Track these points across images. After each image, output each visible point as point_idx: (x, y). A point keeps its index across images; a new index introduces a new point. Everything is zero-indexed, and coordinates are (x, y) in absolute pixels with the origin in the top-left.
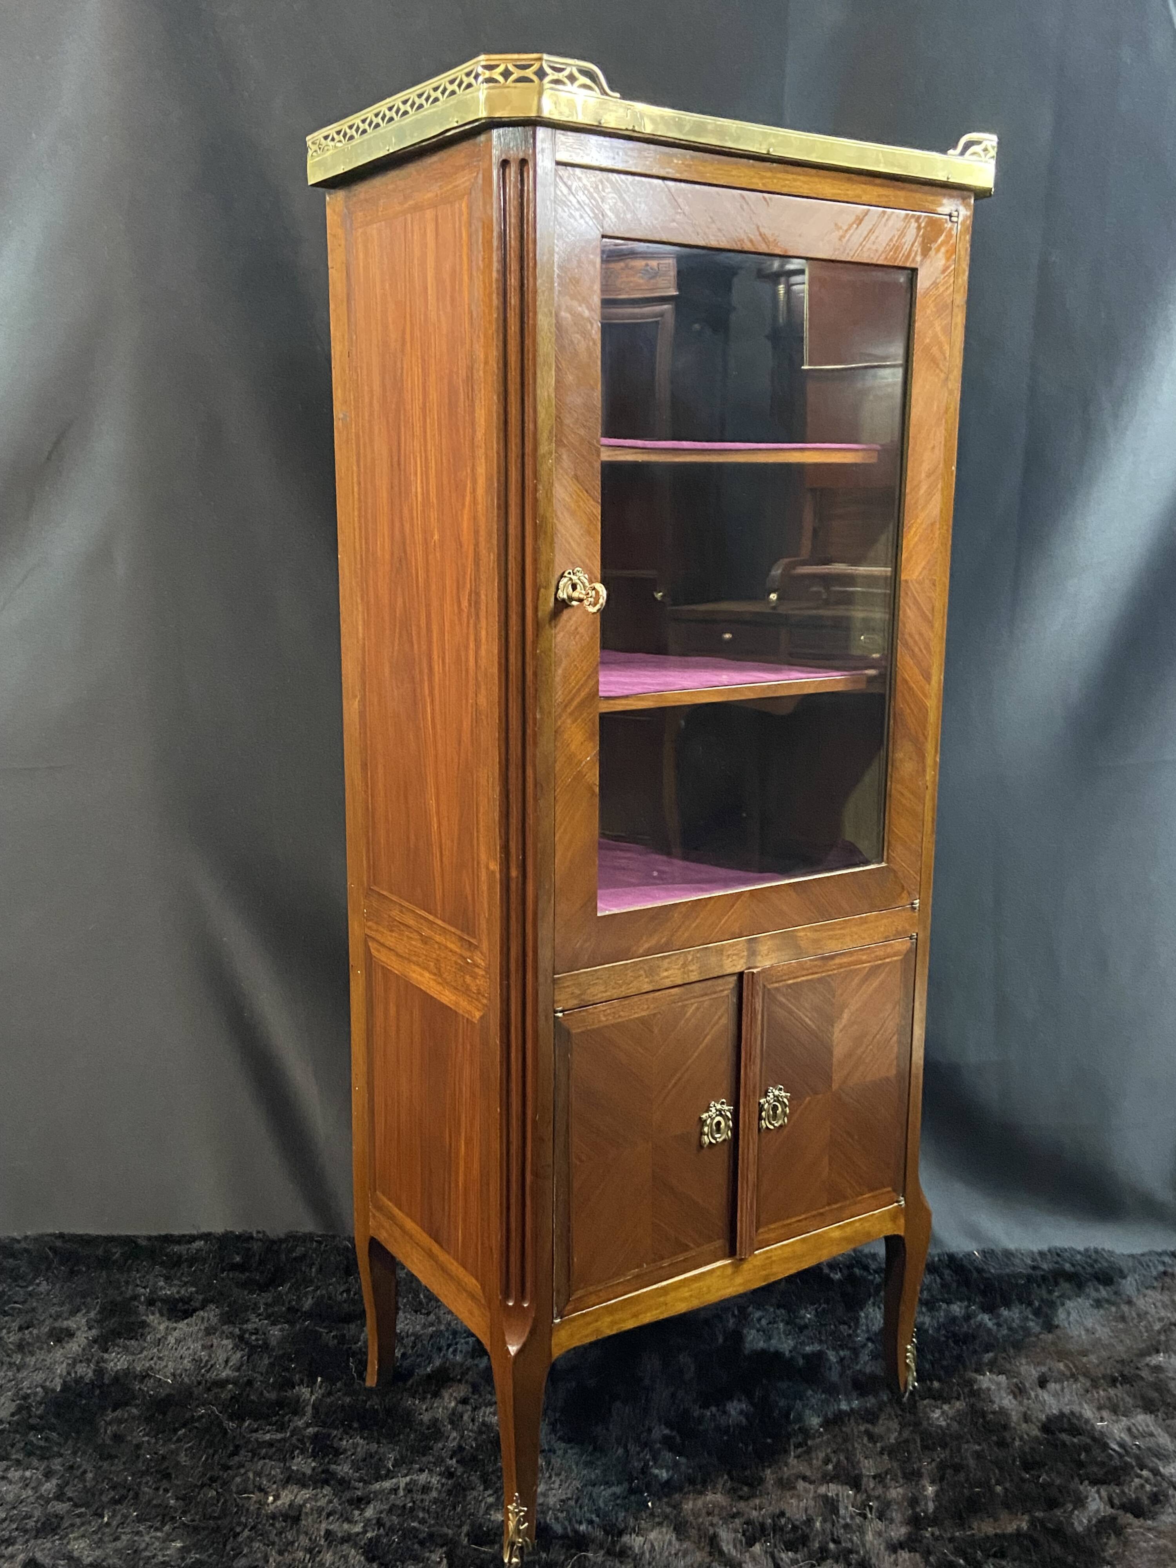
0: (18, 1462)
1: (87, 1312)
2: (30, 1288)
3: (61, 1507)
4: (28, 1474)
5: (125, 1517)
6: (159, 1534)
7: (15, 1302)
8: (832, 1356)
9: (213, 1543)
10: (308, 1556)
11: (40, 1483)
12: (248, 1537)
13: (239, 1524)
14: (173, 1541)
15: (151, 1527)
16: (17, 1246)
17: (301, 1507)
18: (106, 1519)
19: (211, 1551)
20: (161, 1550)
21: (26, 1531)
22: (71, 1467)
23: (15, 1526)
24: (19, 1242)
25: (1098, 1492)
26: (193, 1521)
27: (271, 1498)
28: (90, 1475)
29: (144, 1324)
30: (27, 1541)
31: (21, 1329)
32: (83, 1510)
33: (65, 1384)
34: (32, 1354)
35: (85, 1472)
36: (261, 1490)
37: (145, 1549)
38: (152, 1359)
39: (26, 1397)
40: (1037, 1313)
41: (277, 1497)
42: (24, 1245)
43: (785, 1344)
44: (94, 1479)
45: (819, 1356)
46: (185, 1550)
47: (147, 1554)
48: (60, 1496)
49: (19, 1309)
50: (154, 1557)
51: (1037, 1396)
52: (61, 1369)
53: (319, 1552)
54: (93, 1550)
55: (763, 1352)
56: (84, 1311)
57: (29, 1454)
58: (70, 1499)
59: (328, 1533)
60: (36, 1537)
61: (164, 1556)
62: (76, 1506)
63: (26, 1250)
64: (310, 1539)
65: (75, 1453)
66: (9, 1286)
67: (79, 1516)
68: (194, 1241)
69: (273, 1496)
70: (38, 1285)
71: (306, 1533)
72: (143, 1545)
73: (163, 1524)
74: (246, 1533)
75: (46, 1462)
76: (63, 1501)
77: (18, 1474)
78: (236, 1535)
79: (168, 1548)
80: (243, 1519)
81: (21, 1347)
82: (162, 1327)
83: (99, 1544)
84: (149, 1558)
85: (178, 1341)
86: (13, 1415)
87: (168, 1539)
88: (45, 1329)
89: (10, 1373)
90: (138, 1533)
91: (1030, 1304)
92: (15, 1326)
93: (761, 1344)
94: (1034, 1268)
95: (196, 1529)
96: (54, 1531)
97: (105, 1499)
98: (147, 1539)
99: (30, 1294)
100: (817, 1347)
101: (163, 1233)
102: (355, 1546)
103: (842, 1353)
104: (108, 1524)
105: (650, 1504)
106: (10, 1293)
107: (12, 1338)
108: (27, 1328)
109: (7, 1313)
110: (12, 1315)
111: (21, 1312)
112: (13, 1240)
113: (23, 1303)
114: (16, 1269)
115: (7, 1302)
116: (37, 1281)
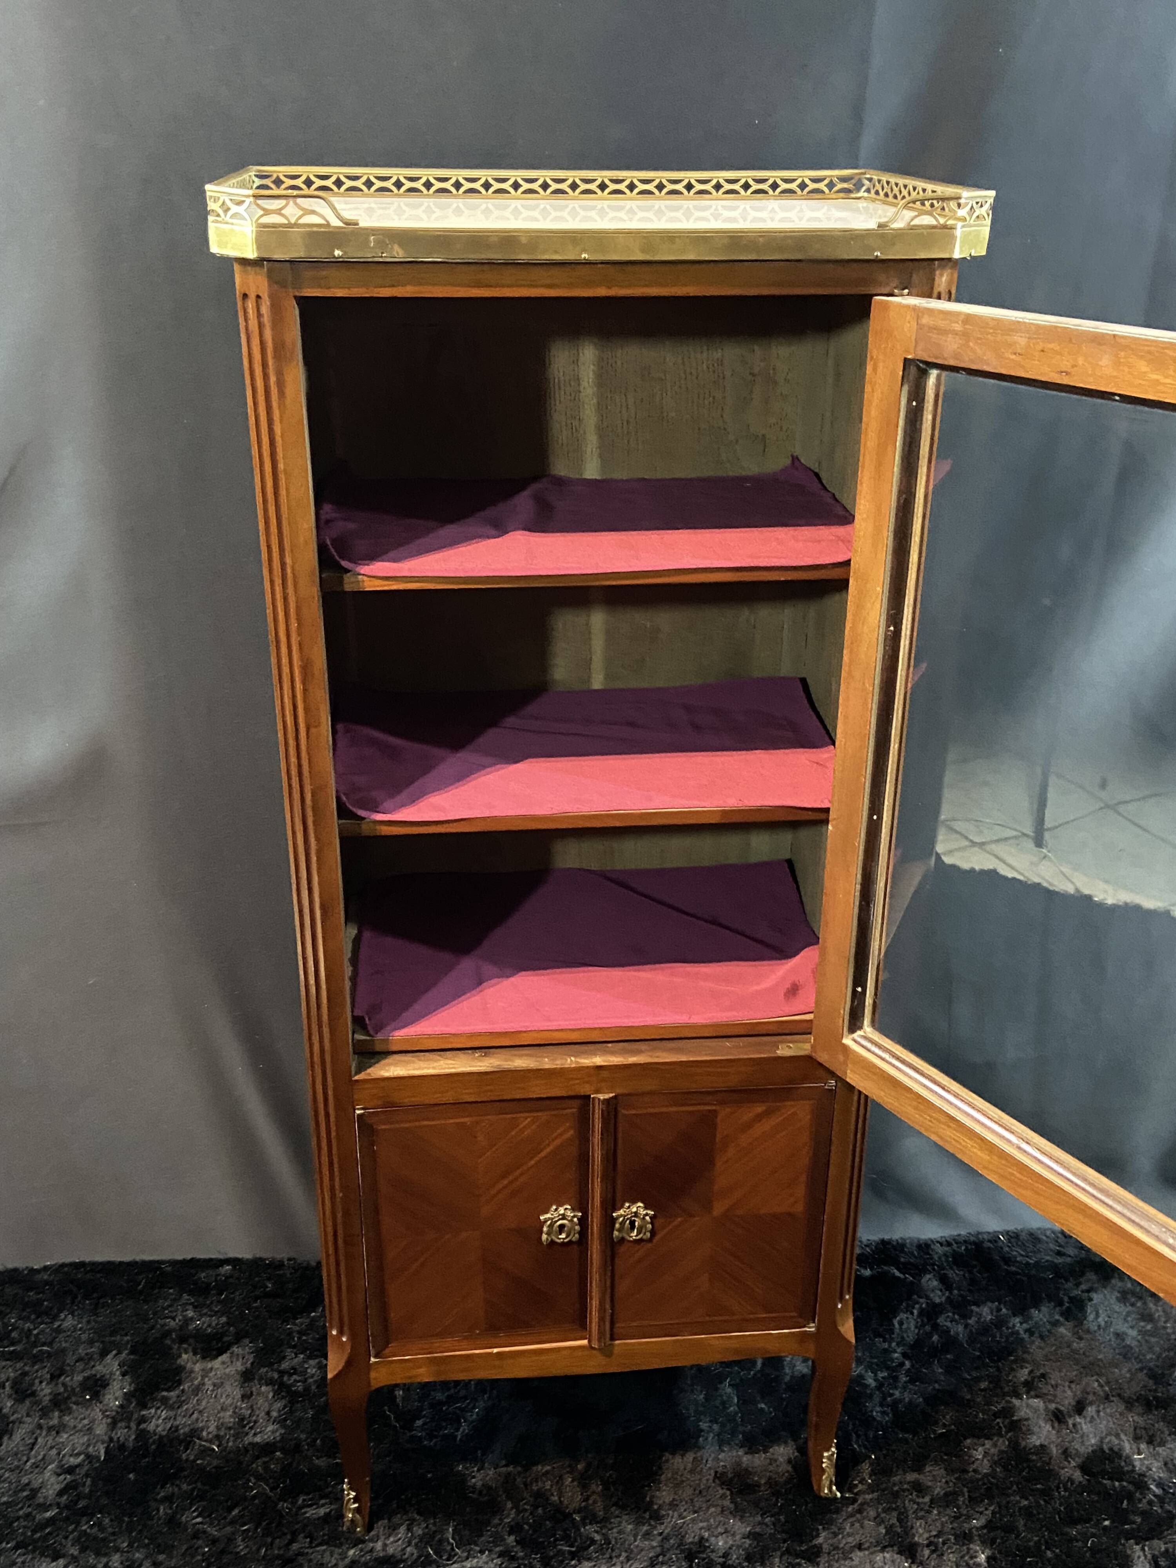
0: (74, 1560)
1: (119, 1353)
2: (56, 1325)
7: (43, 1344)
16: (38, 1277)
25: (1143, 1549)
29: (179, 1368)
31: (54, 1377)
33: (108, 1452)
34: (69, 1410)
38: (193, 1413)
39: (70, 1470)
40: (1067, 1315)
42: (44, 1276)
49: (48, 1352)
51: (1074, 1425)
52: (101, 1431)
56: (114, 1352)
57: (83, 1548)
63: (47, 1283)
65: (131, 1546)
66: (34, 1324)
68: (222, 1266)
70: (64, 1320)
81: (57, 1402)
82: (198, 1369)
86: (60, 1493)
88: (78, 1378)
89: (50, 1438)
91: (1060, 1303)
92: (46, 1374)
94: (1059, 1254)
99: (58, 1330)
101: (189, 1257)
106: (35, 1332)
107: (45, 1391)
108: (59, 1376)
109: (37, 1359)
110: (42, 1361)
111: (49, 1355)
112: (32, 1271)
113: (50, 1344)
114: (40, 1302)
115: (35, 1344)
116: (62, 1316)
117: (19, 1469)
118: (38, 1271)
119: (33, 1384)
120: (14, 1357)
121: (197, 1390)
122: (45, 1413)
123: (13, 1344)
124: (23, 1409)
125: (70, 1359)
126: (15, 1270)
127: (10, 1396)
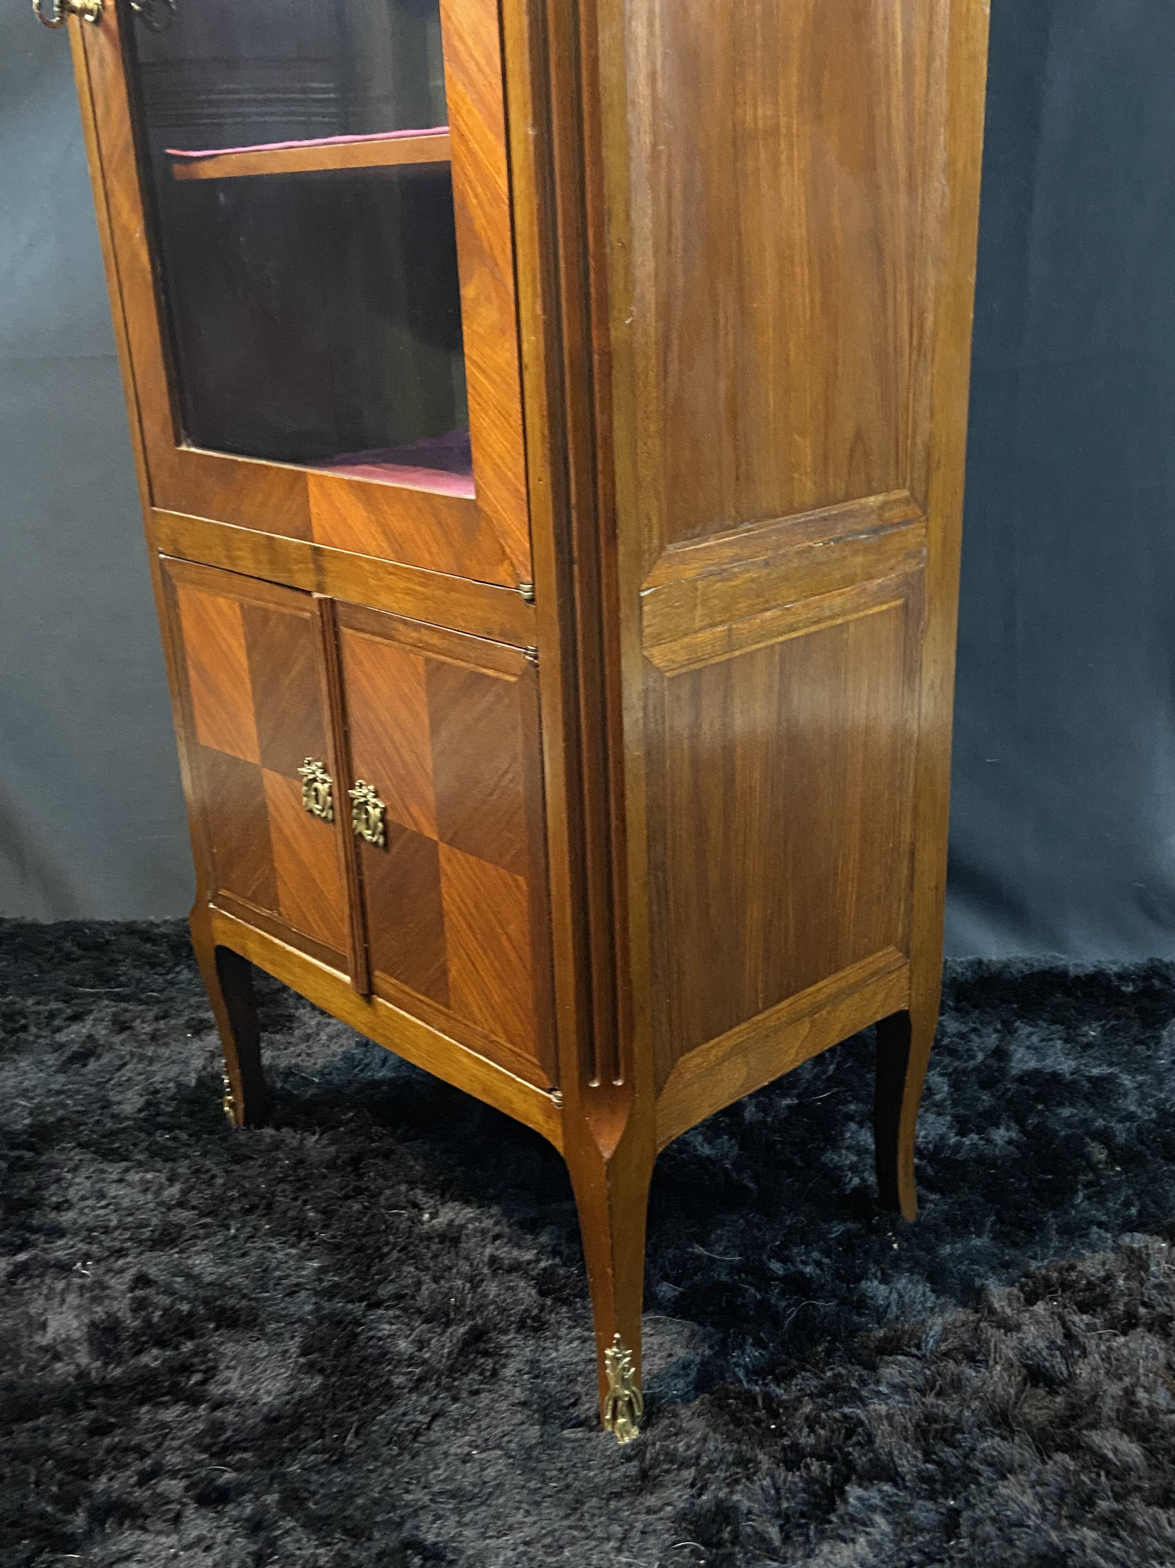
0: (140, 1164)
2: (169, 977)
3: (182, 1216)
4: (149, 1176)
5: (256, 1229)
6: (294, 1251)
7: (153, 991)
8: (1127, 1081)
9: (355, 1264)
10: (468, 1285)
11: (161, 1188)
12: (398, 1260)
13: (387, 1243)
14: (310, 1259)
15: (285, 1243)
16: (156, 930)
17: (463, 1227)
18: (233, 1231)
19: (352, 1274)
20: (296, 1269)
21: (141, 1242)
22: (198, 1171)
23: (127, 1235)
24: (158, 926)
26: (334, 1237)
27: (426, 1216)
28: (219, 1181)
29: (291, 1018)
30: (141, 1253)
31: (156, 1019)
32: (208, 1220)
33: (199, 1079)
34: (166, 1045)
35: (213, 1177)
36: (415, 1205)
37: (277, 1268)
38: (299, 1055)
39: (156, 1092)
41: (434, 1216)
42: (163, 930)
43: (1066, 1066)
44: (224, 1185)
45: (1110, 1079)
46: (322, 1270)
47: (278, 1273)
48: (182, 1204)
49: (157, 998)
50: (287, 1276)
52: (198, 1063)
53: (482, 1281)
54: (216, 1265)
55: (1037, 1072)
57: (153, 1155)
58: (194, 1208)
59: (493, 1260)
60: (152, 1249)
61: (299, 1277)
62: (202, 1215)
63: (165, 936)
64: (471, 1265)
65: (204, 1155)
66: (147, 973)
67: (204, 1226)
69: (431, 1213)
70: (178, 973)
71: (467, 1258)
72: (274, 1263)
73: (300, 1238)
74: (395, 1254)
75: (170, 1165)
76: (187, 1209)
77: (137, 1177)
78: (382, 1257)
79: (303, 1268)
80: (391, 1238)
81: (154, 1037)
82: (313, 1023)
83: (225, 1260)
84: (280, 1278)
85: (331, 1038)
86: (140, 1111)
87: (305, 1256)
88: (182, 1021)
89: (140, 1066)
90: (270, 1249)
92: (150, 1015)
93: (1032, 1064)
95: (337, 1247)
96: (173, 1242)
97: (235, 1207)
98: (280, 1255)
99: (172, 983)
100: (1106, 1070)
102: (526, 1275)
103: (1140, 1078)
104: (235, 1237)
105: (895, 1246)
106: (147, 980)
107: (146, 1027)
108: (164, 1018)
109: (143, 1002)
110: (148, 1004)
111: (158, 1001)
112: (152, 924)
113: (161, 991)
114: (155, 955)
115: (143, 991)
116: (178, 969)
117: (100, 1086)
119: (133, 1021)
120: (118, 997)
121: (308, 1037)
122: (141, 1044)
123: (119, 987)
124: (117, 1039)
125: (178, 1006)
126: (133, 922)
127: (106, 1027)
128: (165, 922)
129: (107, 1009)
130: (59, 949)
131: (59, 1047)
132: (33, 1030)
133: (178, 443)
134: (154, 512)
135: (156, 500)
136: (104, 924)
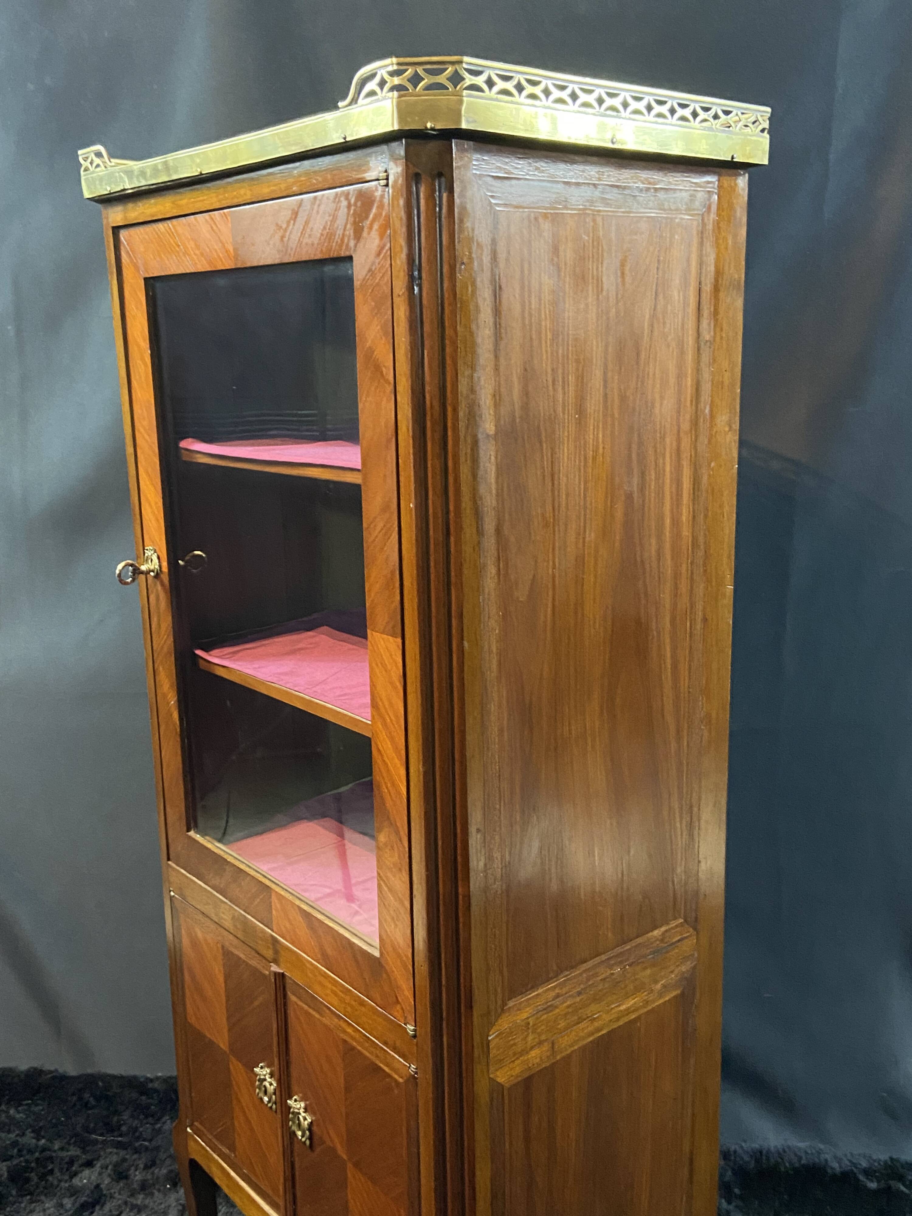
2: (157, 1127)
7: (144, 1140)
16: (150, 1085)
31: (146, 1167)
34: (151, 1195)
42: (156, 1085)
63: (156, 1091)
66: (141, 1123)
70: (164, 1123)
81: (144, 1187)
88: (164, 1171)
92: (142, 1164)
99: (159, 1131)
106: (141, 1129)
107: (138, 1176)
108: (151, 1167)
109: (137, 1151)
110: (140, 1153)
111: (147, 1148)
112: (148, 1079)
113: (150, 1141)
114: (148, 1107)
115: (138, 1139)
116: (164, 1119)
118: (151, 1081)
119: (128, 1170)
120: (120, 1146)
122: (133, 1193)
123: (121, 1136)
124: (116, 1188)
125: (162, 1155)
126: (135, 1077)
127: (109, 1175)
128: (158, 1078)
129: (112, 1156)
130: (80, 1099)
131: (74, 1192)
132: (57, 1173)
133: (188, 830)
134: (169, 865)
135: (171, 857)
136: (114, 1077)
